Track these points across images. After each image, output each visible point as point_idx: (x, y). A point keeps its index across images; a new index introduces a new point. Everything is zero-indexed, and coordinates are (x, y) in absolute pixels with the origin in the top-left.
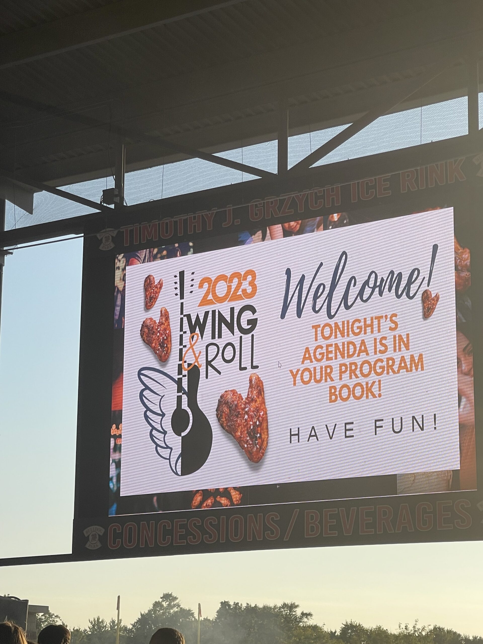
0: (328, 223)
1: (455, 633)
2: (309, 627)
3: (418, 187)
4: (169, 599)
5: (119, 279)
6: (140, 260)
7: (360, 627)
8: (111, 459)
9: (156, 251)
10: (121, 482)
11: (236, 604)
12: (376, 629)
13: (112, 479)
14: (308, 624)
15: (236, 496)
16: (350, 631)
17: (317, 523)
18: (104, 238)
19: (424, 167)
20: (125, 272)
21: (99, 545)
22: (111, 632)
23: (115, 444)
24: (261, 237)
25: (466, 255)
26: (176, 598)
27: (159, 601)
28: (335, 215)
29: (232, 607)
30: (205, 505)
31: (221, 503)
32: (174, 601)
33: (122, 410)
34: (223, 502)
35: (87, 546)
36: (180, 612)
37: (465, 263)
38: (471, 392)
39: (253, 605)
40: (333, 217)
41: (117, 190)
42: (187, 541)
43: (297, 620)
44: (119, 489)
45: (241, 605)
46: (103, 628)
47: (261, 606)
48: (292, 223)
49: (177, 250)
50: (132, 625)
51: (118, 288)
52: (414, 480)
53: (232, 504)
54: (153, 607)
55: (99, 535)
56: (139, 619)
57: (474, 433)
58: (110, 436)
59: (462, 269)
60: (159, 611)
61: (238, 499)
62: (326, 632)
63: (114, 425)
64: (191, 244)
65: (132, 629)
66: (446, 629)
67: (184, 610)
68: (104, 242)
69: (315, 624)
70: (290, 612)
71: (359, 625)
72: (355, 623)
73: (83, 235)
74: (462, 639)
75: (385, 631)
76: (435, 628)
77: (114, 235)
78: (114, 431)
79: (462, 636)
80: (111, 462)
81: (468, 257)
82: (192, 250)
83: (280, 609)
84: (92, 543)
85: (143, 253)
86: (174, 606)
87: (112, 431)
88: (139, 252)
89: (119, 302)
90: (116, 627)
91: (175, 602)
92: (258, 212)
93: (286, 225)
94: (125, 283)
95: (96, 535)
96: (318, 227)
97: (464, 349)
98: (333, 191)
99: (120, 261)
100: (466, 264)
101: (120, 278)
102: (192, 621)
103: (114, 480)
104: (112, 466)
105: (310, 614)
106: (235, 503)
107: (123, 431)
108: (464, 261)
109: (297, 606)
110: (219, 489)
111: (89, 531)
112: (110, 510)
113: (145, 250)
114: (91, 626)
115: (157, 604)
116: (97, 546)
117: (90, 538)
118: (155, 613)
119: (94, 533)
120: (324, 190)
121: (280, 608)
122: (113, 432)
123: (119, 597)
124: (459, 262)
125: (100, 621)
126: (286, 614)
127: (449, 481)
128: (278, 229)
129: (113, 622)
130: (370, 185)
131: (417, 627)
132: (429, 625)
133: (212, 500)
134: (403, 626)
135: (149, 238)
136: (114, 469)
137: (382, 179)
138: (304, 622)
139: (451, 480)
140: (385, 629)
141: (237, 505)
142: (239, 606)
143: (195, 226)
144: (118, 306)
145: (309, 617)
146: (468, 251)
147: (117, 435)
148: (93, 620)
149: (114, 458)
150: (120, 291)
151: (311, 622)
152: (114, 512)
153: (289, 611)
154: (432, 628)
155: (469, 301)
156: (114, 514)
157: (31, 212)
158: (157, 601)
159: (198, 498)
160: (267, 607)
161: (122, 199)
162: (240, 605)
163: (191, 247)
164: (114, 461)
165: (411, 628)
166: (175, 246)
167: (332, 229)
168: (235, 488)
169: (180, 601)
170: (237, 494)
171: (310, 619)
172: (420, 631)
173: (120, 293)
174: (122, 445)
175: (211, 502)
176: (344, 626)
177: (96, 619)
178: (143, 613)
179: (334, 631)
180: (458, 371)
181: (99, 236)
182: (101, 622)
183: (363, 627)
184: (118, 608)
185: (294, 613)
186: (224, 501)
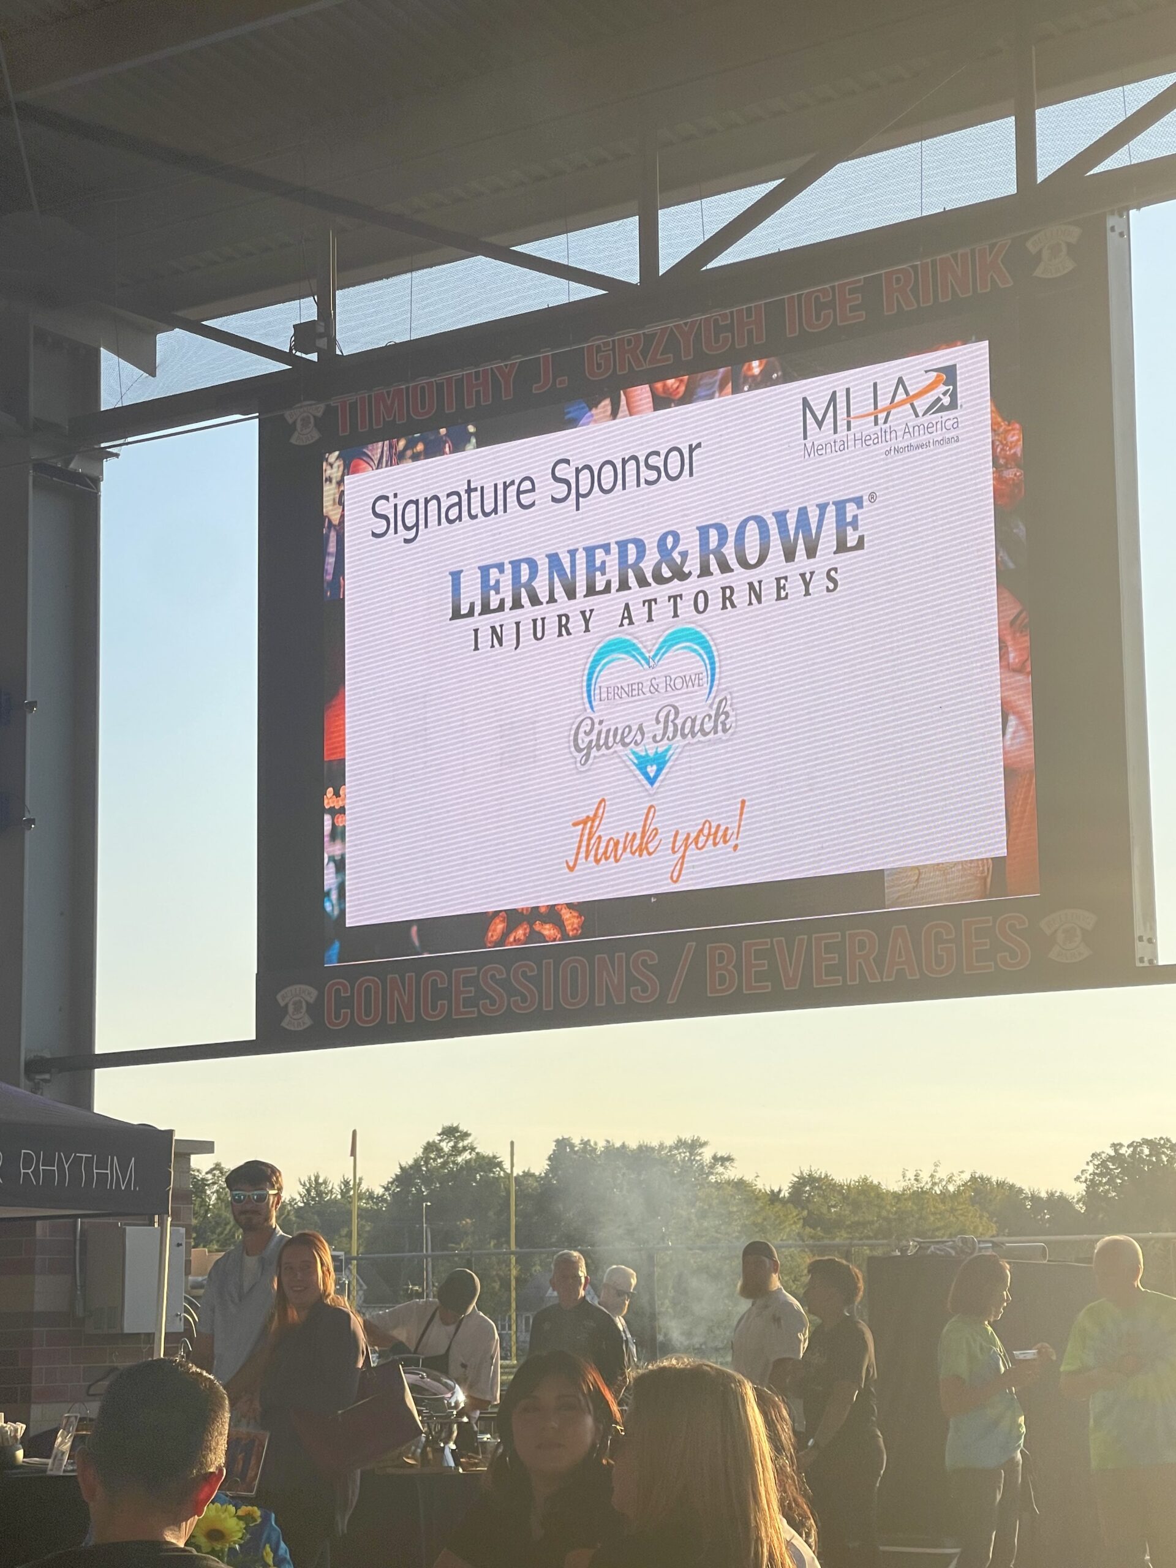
0: (742, 380)
1: (1012, 1187)
2: (728, 1182)
3: (918, 302)
4: (454, 1136)
5: (331, 502)
6: (372, 463)
7: (828, 1180)
8: (326, 856)
9: (402, 443)
10: (347, 899)
11: (586, 1143)
12: (859, 1182)
13: (328, 894)
14: (726, 1177)
15: (571, 920)
16: (808, 1188)
17: (730, 967)
18: (299, 421)
19: (929, 260)
20: (342, 489)
21: (308, 1022)
22: (342, 1201)
23: (333, 824)
24: (609, 412)
25: (1015, 437)
26: (466, 1135)
27: (434, 1142)
28: (755, 364)
29: (576, 1149)
30: (512, 939)
31: (544, 936)
32: (463, 1140)
33: (344, 760)
34: (546, 933)
35: (284, 1024)
36: (475, 1161)
37: (1012, 451)
38: (1026, 706)
39: (618, 1145)
40: (750, 368)
41: (322, 324)
42: (479, 1011)
43: (704, 1172)
44: (343, 912)
45: (596, 1144)
46: (327, 1194)
47: (633, 1145)
48: (670, 382)
49: (446, 442)
50: (384, 1187)
51: (330, 522)
52: (917, 881)
53: (565, 936)
54: (423, 1153)
55: (307, 1002)
56: (396, 1175)
57: (1033, 786)
58: (324, 811)
59: (1006, 463)
60: (435, 1160)
61: (575, 926)
62: (760, 1191)
63: (330, 790)
64: (471, 429)
65: (384, 1195)
66: (994, 1180)
67: (484, 1157)
68: (299, 429)
69: (739, 1176)
70: (691, 1155)
71: (826, 1176)
72: (819, 1173)
73: (257, 414)
74: (1026, 1198)
75: (875, 1186)
76: (973, 1179)
77: (319, 414)
78: (329, 801)
79: (1027, 1190)
80: (326, 861)
81: (1018, 440)
82: (473, 440)
83: (670, 1151)
84: (295, 1017)
85: (378, 449)
86: (465, 1149)
87: (326, 802)
88: (370, 447)
89: (332, 548)
90: (352, 1193)
91: (466, 1143)
92: (602, 362)
93: (659, 385)
94: (343, 510)
95: (300, 1002)
96: (722, 388)
97: (1012, 623)
98: (749, 316)
99: (331, 465)
100: (1015, 454)
101: (334, 499)
102: (500, 1177)
103: (334, 896)
104: (328, 869)
105: (729, 1159)
106: (571, 933)
107: (347, 801)
108: (1010, 449)
109: (703, 1145)
110: (538, 907)
111: (288, 996)
112: (326, 955)
113: (380, 444)
114: (303, 1192)
115: (430, 1147)
116: (304, 1023)
117: (291, 1009)
118: (427, 1163)
119: (297, 999)
120: (732, 313)
121: (671, 1149)
122: (328, 803)
123: (354, 1133)
124: (1002, 449)
125: (321, 1181)
126: (683, 1160)
127: (985, 878)
128: (642, 393)
129: (346, 1183)
130: (822, 300)
131: (938, 1175)
132: (962, 1172)
133: (525, 929)
134: (911, 1175)
135: (387, 419)
136: (333, 875)
137: (847, 287)
138: (717, 1173)
139: (989, 880)
140: (875, 1182)
141: (575, 938)
142: (590, 1146)
143: (478, 392)
144: (329, 554)
145: (727, 1164)
146: (1017, 426)
147: (337, 807)
148: (306, 1179)
149: (331, 854)
150: (335, 526)
151: (732, 1173)
152: (335, 958)
153: (688, 1154)
154: (966, 1177)
155: (1022, 527)
156: (336, 961)
157: (152, 373)
158: (431, 1141)
159: (499, 927)
160: (646, 1146)
161: (332, 342)
162: (592, 1143)
163: (472, 434)
164: (332, 858)
165: (925, 1177)
166: (439, 433)
167: (748, 391)
168: (570, 906)
169: (476, 1139)
170: (574, 917)
171: (730, 1168)
172: (944, 1183)
173: (335, 529)
174: (347, 829)
175: (525, 934)
176: (797, 1179)
177: (313, 1179)
178: (404, 1164)
179: (776, 1190)
180: (1001, 667)
181: (289, 416)
182: (321, 1184)
183: (832, 1180)
184: (353, 1153)
185: (698, 1158)
186: (548, 930)
